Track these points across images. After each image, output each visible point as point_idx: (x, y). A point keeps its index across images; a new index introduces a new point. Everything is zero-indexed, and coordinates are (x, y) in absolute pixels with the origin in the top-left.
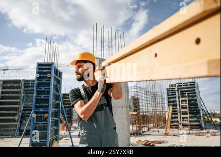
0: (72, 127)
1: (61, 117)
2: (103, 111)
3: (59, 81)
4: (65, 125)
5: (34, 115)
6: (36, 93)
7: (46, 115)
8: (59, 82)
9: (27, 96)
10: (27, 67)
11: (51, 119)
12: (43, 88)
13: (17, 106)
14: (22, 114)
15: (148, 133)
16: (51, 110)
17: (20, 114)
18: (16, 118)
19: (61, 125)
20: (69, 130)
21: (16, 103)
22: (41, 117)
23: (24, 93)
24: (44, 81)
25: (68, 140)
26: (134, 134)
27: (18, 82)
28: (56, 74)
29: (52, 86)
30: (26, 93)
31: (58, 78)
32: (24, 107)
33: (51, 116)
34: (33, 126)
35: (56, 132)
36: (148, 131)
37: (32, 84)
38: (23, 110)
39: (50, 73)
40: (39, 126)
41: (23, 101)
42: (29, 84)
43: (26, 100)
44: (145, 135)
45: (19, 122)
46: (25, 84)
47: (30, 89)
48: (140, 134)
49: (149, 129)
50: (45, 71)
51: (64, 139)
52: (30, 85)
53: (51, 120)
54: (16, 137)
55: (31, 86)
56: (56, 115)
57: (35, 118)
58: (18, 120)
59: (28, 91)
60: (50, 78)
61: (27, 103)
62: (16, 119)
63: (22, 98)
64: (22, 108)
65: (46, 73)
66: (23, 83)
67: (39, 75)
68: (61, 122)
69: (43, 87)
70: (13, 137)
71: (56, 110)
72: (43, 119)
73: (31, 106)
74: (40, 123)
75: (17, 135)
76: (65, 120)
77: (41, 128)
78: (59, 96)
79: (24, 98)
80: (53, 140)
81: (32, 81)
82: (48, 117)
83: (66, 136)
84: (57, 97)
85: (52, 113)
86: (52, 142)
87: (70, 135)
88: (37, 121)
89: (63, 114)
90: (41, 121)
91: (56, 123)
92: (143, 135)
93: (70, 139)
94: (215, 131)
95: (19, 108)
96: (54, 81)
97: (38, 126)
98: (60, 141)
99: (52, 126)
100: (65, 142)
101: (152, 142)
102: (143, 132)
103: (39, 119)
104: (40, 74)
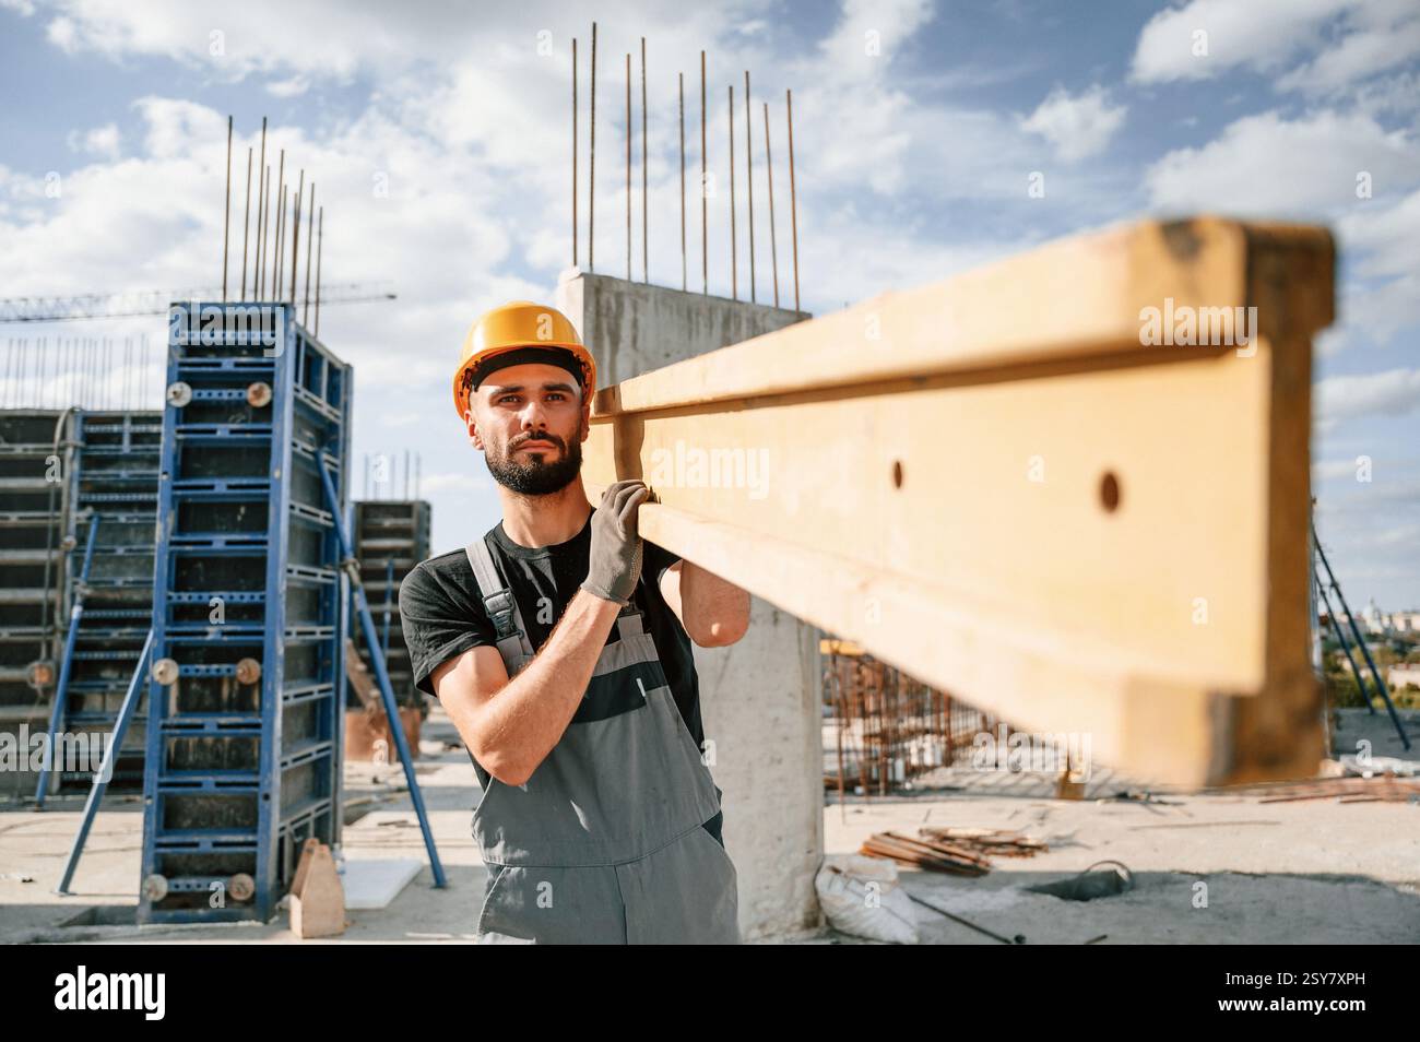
0: (424, 730)
1: (351, 663)
2: (634, 715)
3: (333, 427)
4: (375, 723)
5: (166, 671)
6: (171, 520)
7: (246, 670)
8: (328, 435)
9: (107, 528)
10: (93, 302)
11: (280, 694)
12: (221, 486)
13: (37, 595)
14: (79, 646)
15: (944, 776)
16: (284, 632)
17: (64, 650)
18: (37, 674)
19: (347, 719)
20: (405, 752)
21: (30, 576)
22: (214, 683)
23: (82, 505)
24: (223, 431)
25: (403, 824)
26: (849, 787)
27: (38, 425)
28: (310, 383)
29: (282, 471)
30: (98, 506)
31: (324, 408)
32: (88, 604)
33: (280, 671)
34: (163, 739)
35: (322, 777)
36: (948, 761)
37: (136, 438)
38: (83, 622)
39: (269, 379)
40: (201, 745)
41: (78, 562)
42: (118, 438)
43: (102, 557)
44: (928, 790)
45: (56, 701)
46: (89, 439)
47: (124, 474)
48: (893, 788)
49: (952, 746)
50: (228, 364)
51: (374, 818)
52: (127, 447)
53: (281, 697)
54: (41, 807)
55: (130, 459)
56: (316, 661)
57: (174, 694)
58: (49, 691)
59: (107, 489)
60: (267, 412)
61: (106, 573)
62: (37, 686)
63: (70, 540)
64: (76, 612)
65: (240, 381)
66: (74, 437)
67: (187, 394)
68: (354, 701)
69: (221, 475)
70: (22, 806)
71: (318, 632)
72: (225, 691)
73: (137, 597)
74: (211, 722)
75: (47, 791)
76: (377, 684)
77: (218, 756)
78: (333, 532)
79: (82, 540)
80: (301, 831)
81: (136, 420)
82: (260, 681)
83: (387, 799)
84: (319, 545)
85: (288, 650)
86: (297, 850)
87: (412, 788)
88: (184, 707)
89: (361, 642)
90: (217, 708)
91: (317, 721)
92: (914, 794)
93: (413, 818)
94: (1397, 765)
95: (51, 606)
96: (297, 432)
97: (192, 741)
98: (347, 834)
99: (289, 740)
100: (383, 843)
101: (975, 841)
102: (912, 771)
103: (196, 696)
104: (192, 380)
